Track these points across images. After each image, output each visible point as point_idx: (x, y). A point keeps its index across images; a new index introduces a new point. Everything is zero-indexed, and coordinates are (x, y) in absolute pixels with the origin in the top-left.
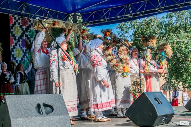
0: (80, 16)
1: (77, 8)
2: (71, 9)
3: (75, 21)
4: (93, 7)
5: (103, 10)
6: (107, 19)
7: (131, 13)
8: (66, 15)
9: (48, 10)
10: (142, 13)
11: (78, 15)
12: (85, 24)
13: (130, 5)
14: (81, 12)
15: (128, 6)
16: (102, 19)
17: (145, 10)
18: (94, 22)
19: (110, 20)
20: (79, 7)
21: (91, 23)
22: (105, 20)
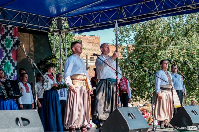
0: (65, 20)
1: (61, 11)
2: (55, 12)
3: (60, 27)
4: (82, 10)
5: (93, 13)
6: (98, 24)
7: (125, 18)
8: (49, 19)
9: (28, 14)
10: (137, 17)
11: (63, 20)
12: (72, 30)
13: (123, 8)
14: (66, 15)
15: (121, 9)
16: (91, 24)
17: (141, 14)
18: (82, 28)
19: (100, 25)
20: (64, 10)
21: (79, 28)
22: (96, 25)
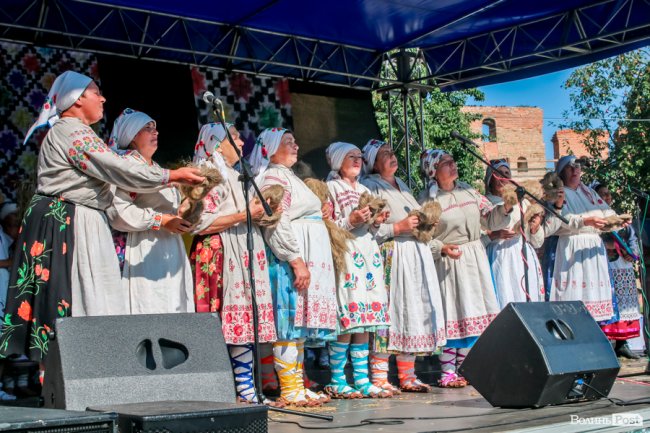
0: (419, 56)
1: (407, 30)
2: (391, 35)
3: (404, 74)
4: (461, 25)
5: (492, 34)
6: (507, 63)
7: (584, 39)
8: (373, 56)
9: (314, 43)
10: (619, 38)
11: (413, 55)
12: (439, 82)
13: (578, 12)
14: (421, 42)
15: (572, 15)
16: (488, 62)
17: (629, 27)
18: (465, 75)
19: (515, 64)
20: (416, 26)
21: (456, 77)
22: (501, 66)
